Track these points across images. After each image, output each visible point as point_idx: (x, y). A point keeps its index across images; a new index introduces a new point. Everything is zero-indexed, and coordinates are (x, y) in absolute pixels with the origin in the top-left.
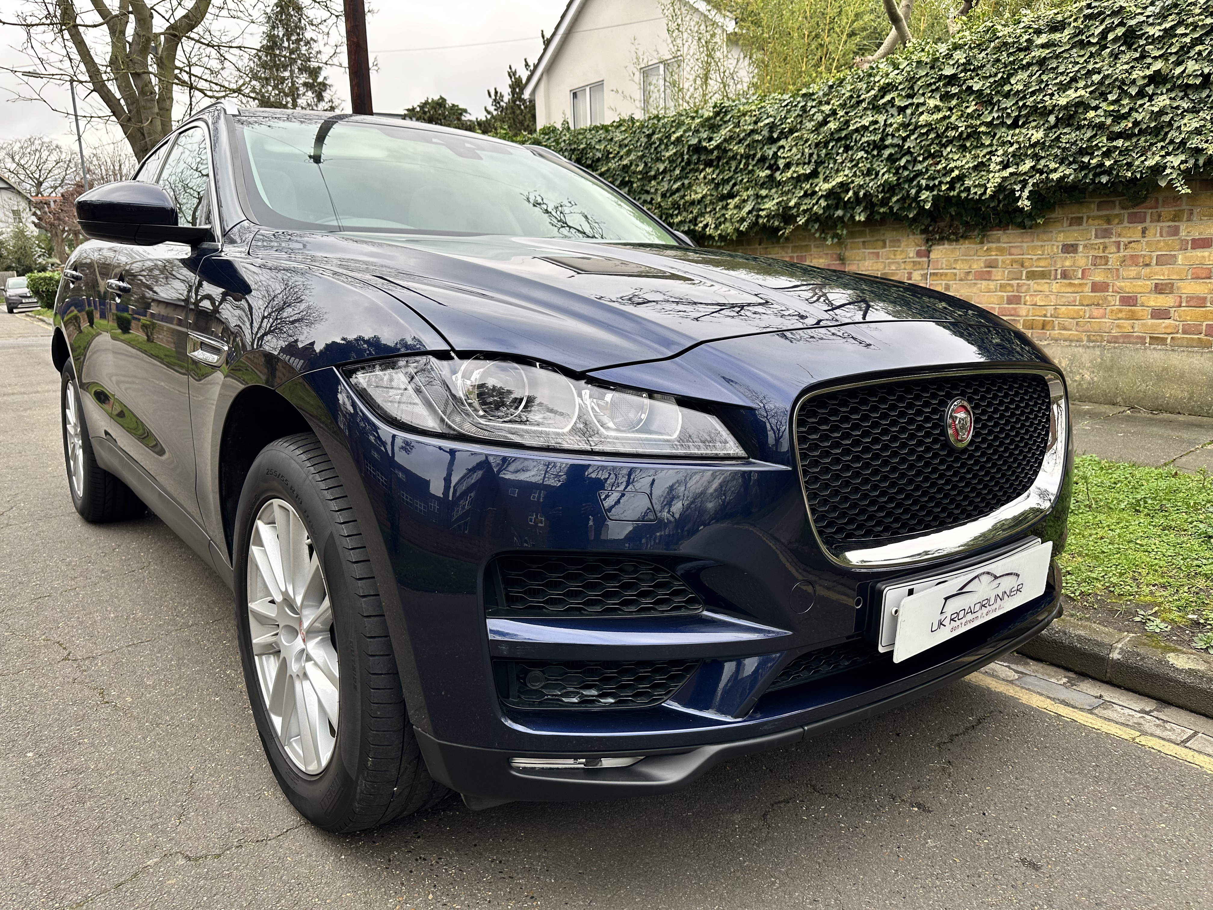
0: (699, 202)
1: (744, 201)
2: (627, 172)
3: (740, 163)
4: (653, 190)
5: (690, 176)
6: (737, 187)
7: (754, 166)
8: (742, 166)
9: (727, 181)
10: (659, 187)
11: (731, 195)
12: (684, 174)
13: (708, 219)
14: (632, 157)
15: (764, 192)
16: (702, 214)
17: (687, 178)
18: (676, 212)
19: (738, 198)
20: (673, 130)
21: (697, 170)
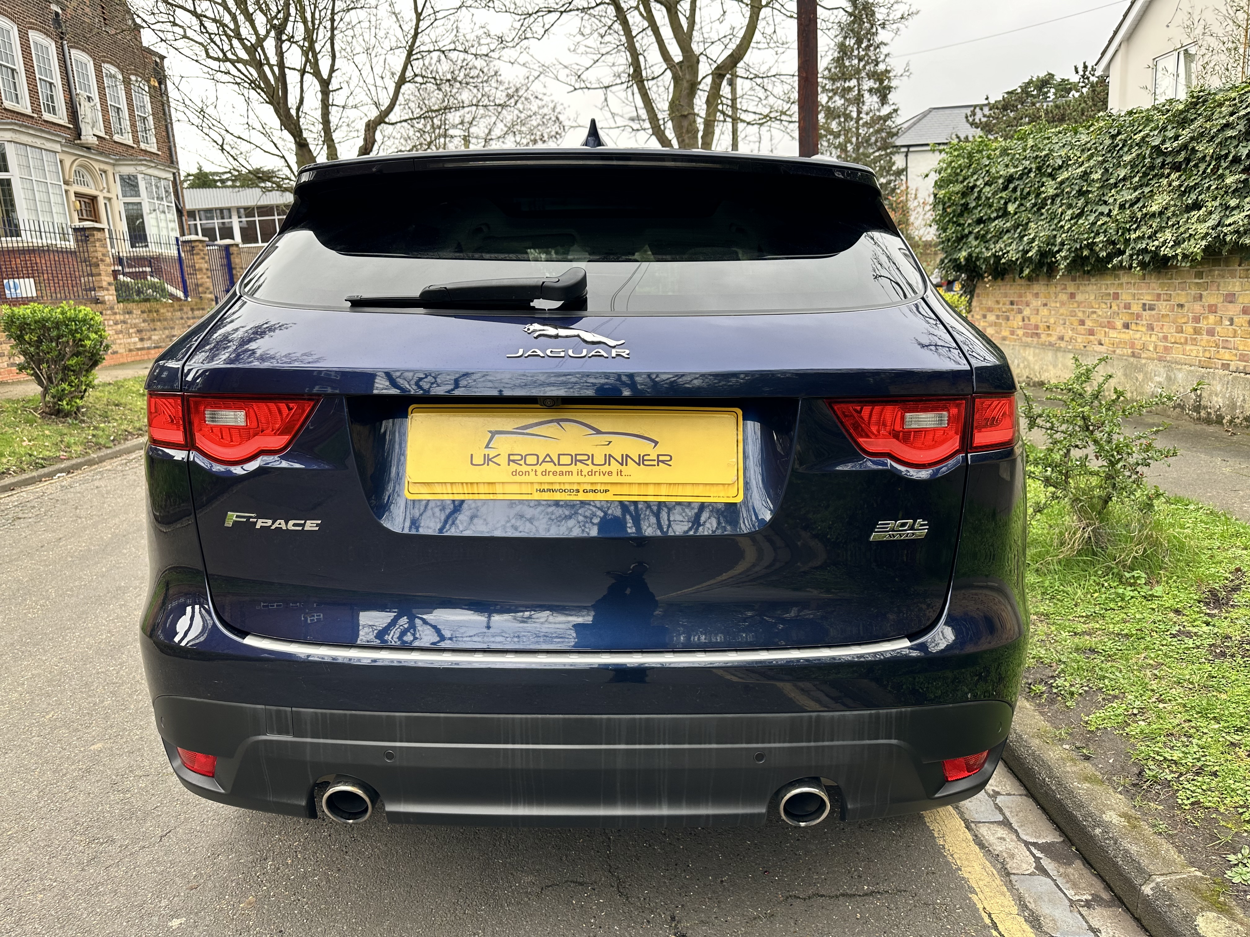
0: (1161, 213)
1: (1211, 213)
2: (1086, 181)
3: (1209, 165)
4: (1111, 200)
5: (1153, 182)
6: (1203, 196)
7: (1226, 168)
8: (1209, 171)
9: (1194, 187)
10: (1118, 197)
11: (1197, 206)
12: (1145, 180)
13: (1168, 235)
14: (1092, 163)
15: (1233, 203)
16: (1161, 229)
17: (1147, 185)
18: (1134, 226)
19: (1204, 209)
20: (1140, 128)
21: (1162, 175)
